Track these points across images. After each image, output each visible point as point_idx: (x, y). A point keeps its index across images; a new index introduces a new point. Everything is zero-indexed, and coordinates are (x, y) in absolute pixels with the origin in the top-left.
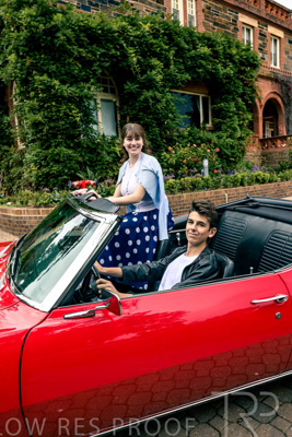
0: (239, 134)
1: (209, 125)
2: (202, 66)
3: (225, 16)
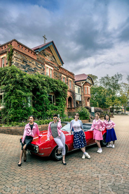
0: (63, 107)
1: (55, 104)
2: (55, 88)
3: (58, 75)
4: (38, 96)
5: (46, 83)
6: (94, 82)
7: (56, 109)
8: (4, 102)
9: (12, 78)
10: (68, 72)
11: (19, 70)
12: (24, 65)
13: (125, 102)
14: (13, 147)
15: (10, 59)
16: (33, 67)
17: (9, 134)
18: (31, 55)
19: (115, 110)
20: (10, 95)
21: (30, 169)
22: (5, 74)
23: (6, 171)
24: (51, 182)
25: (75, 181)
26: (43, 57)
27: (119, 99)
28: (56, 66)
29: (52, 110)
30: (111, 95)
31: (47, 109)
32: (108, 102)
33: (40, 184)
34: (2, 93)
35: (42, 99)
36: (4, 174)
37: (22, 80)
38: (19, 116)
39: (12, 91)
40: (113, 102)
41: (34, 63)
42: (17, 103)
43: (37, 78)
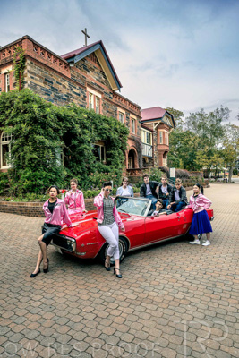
0: (120, 167)
1: (104, 161)
2: (105, 133)
3: (111, 108)
4: (74, 147)
5: (88, 124)
6: (177, 122)
7: (107, 172)
8: (12, 157)
9: (25, 112)
10: (130, 102)
11: (36, 98)
12: (47, 87)
13: (231, 160)
14: (31, 238)
15: (20, 76)
16: (64, 92)
17: (22, 214)
18: (61, 69)
19: (212, 174)
20: (23, 145)
21: (60, 280)
22: (12, 105)
23: (16, 285)
24: (98, 307)
25: (143, 304)
26: (82, 73)
27: (221, 154)
28: (108, 91)
29: (100, 172)
30: (207, 148)
31: (90, 171)
32: (201, 160)
33: (79, 311)
34: (8, 142)
35: (81, 153)
36: (12, 289)
37: (45, 116)
38: (41, 182)
39: (26, 137)
40: (209, 159)
41: (66, 84)
42: (35, 159)
43: (72, 113)
